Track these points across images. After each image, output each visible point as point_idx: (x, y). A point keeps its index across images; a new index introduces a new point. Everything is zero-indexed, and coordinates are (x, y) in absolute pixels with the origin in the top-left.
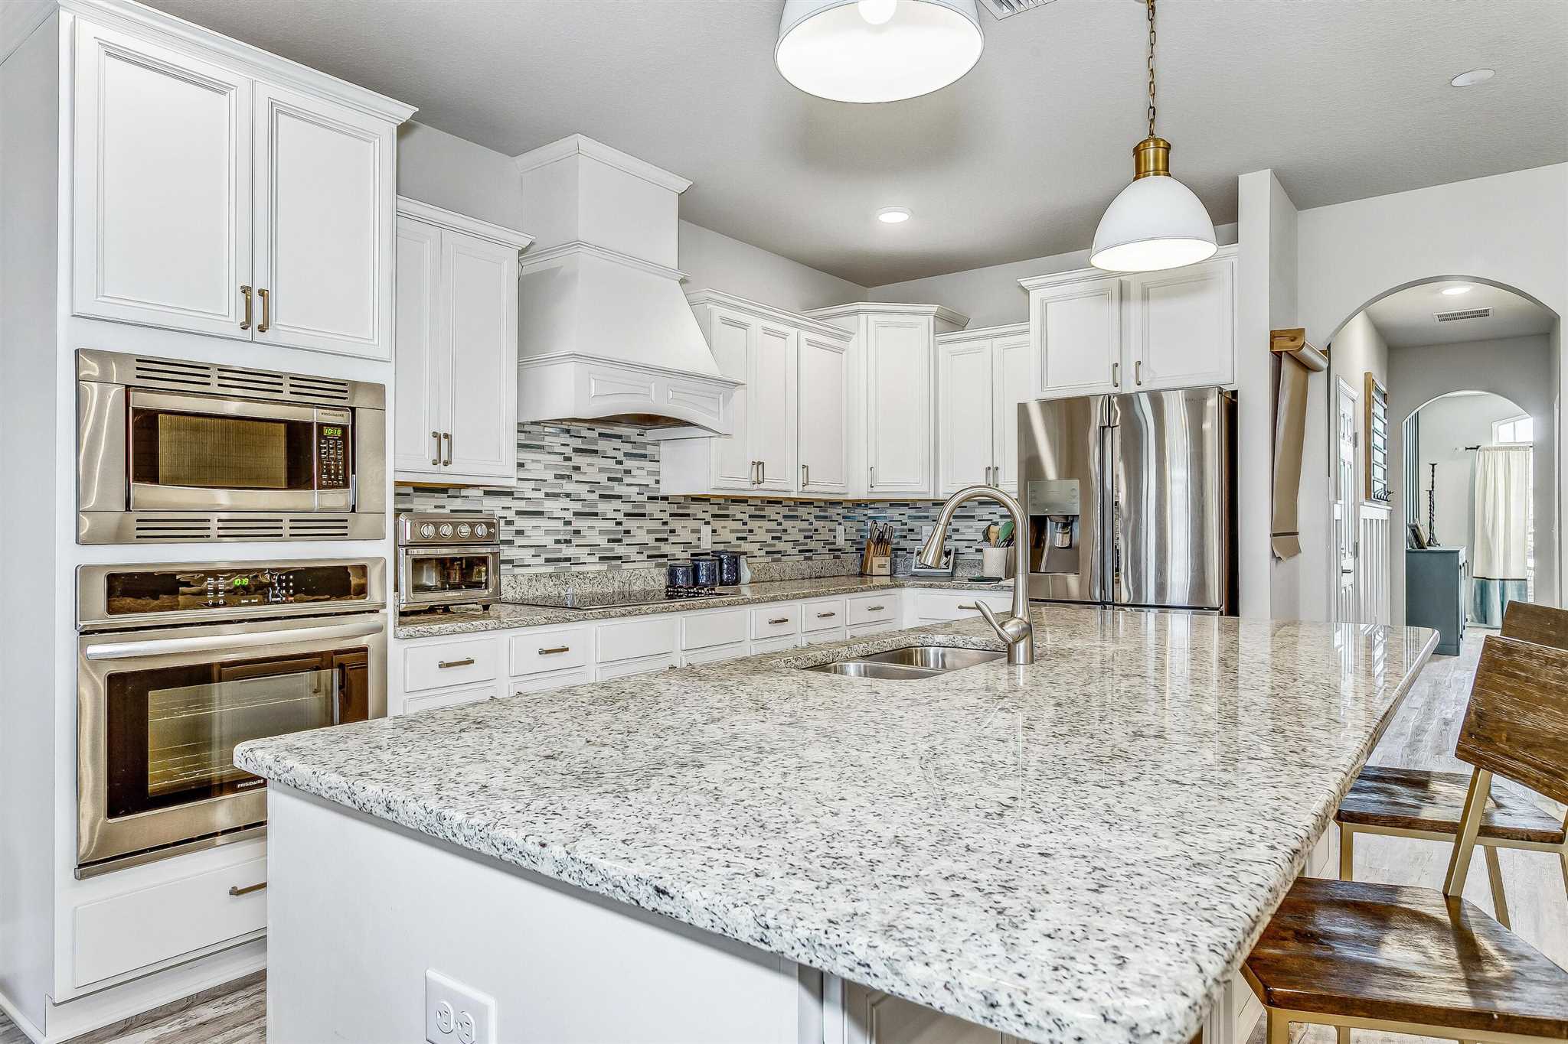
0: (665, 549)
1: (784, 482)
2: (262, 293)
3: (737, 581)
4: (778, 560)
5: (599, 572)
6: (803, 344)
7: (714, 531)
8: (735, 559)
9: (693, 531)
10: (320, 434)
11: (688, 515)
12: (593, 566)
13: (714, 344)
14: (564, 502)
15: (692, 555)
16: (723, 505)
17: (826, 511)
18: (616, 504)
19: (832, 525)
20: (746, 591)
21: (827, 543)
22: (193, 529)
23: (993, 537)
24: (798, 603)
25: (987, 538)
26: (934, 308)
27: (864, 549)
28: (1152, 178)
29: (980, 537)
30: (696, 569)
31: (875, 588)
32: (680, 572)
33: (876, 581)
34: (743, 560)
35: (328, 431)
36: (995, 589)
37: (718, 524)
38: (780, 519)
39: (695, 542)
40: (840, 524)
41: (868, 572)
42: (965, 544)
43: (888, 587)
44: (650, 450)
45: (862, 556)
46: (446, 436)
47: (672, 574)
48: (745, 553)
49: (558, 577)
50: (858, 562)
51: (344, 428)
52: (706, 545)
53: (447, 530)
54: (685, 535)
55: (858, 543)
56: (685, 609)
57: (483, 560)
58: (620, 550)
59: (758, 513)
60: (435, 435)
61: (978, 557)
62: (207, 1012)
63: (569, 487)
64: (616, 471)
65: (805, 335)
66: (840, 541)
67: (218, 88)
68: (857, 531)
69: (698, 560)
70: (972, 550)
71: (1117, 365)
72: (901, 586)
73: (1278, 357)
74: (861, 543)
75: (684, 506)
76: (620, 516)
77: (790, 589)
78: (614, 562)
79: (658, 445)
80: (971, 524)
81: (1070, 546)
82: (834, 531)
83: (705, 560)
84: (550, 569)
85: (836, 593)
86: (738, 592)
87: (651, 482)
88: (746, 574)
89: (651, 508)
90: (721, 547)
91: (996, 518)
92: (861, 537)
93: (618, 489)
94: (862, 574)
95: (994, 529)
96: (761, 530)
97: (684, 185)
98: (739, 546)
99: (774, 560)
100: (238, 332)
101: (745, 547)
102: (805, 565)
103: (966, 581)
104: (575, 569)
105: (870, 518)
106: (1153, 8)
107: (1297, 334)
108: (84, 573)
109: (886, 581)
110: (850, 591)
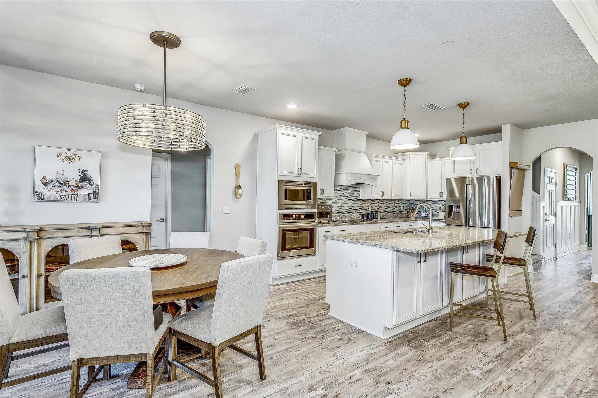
0: (361, 211)
1: (388, 196)
2: (300, 168)
3: (377, 218)
4: (387, 214)
5: (348, 215)
6: (393, 163)
7: (372, 207)
8: (376, 213)
9: (367, 207)
10: (308, 191)
11: (366, 203)
12: (347, 214)
13: (373, 165)
14: (341, 201)
15: (367, 212)
16: (374, 201)
17: (399, 202)
18: (351, 201)
19: (400, 205)
20: (379, 220)
21: (399, 210)
22: (291, 208)
23: (442, 209)
24: (391, 224)
25: (440, 209)
26: (427, 153)
27: (408, 211)
28: (463, 144)
29: (439, 209)
30: (368, 215)
31: (411, 221)
32: (364, 216)
33: (411, 219)
34: (378, 214)
35: (309, 191)
36: (441, 222)
37: (373, 205)
38: (387, 204)
39: (368, 209)
40: (402, 205)
41: (409, 217)
42: (435, 210)
43: (414, 221)
44: (358, 189)
45: (408, 213)
46: (323, 189)
47: (363, 216)
48: (379, 212)
49: (340, 216)
50: (407, 214)
51: (311, 190)
52: (370, 210)
53: (323, 207)
54: (365, 208)
55: (407, 210)
56: (367, 224)
57: (329, 213)
58: (352, 211)
59: (382, 202)
60: (321, 189)
61: (438, 214)
62: (293, 284)
63: (342, 197)
64: (351, 194)
65: (394, 161)
66: (402, 209)
67: (295, 136)
68: (407, 207)
69: (369, 213)
70: (437, 212)
71: (472, 169)
72: (417, 221)
73: (511, 169)
74: (408, 210)
75: (365, 201)
76: (352, 203)
77: (389, 220)
78: (350, 213)
79: (360, 188)
80: (436, 206)
81: (459, 212)
82: (401, 207)
83: (370, 213)
84: (338, 215)
85: (400, 222)
86: (377, 221)
87: (358, 196)
88: (379, 217)
89: (358, 201)
90: (373, 210)
91: (443, 204)
92: (408, 208)
93: (352, 198)
94: (408, 217)
95: (442, 207)
96: (383, 207)
97: (367, 133)
98: (377, 210)
99: (385, 213)
100: (297, 175)
101: (379, 210)
102: (393, 215)
103: (434, 220)
104: (343, 214)
105: (410, 203)
106: (464, 111)
107: (516, 164)
108: (279, 214)
109: (414, 219)
110: (404, 221)
